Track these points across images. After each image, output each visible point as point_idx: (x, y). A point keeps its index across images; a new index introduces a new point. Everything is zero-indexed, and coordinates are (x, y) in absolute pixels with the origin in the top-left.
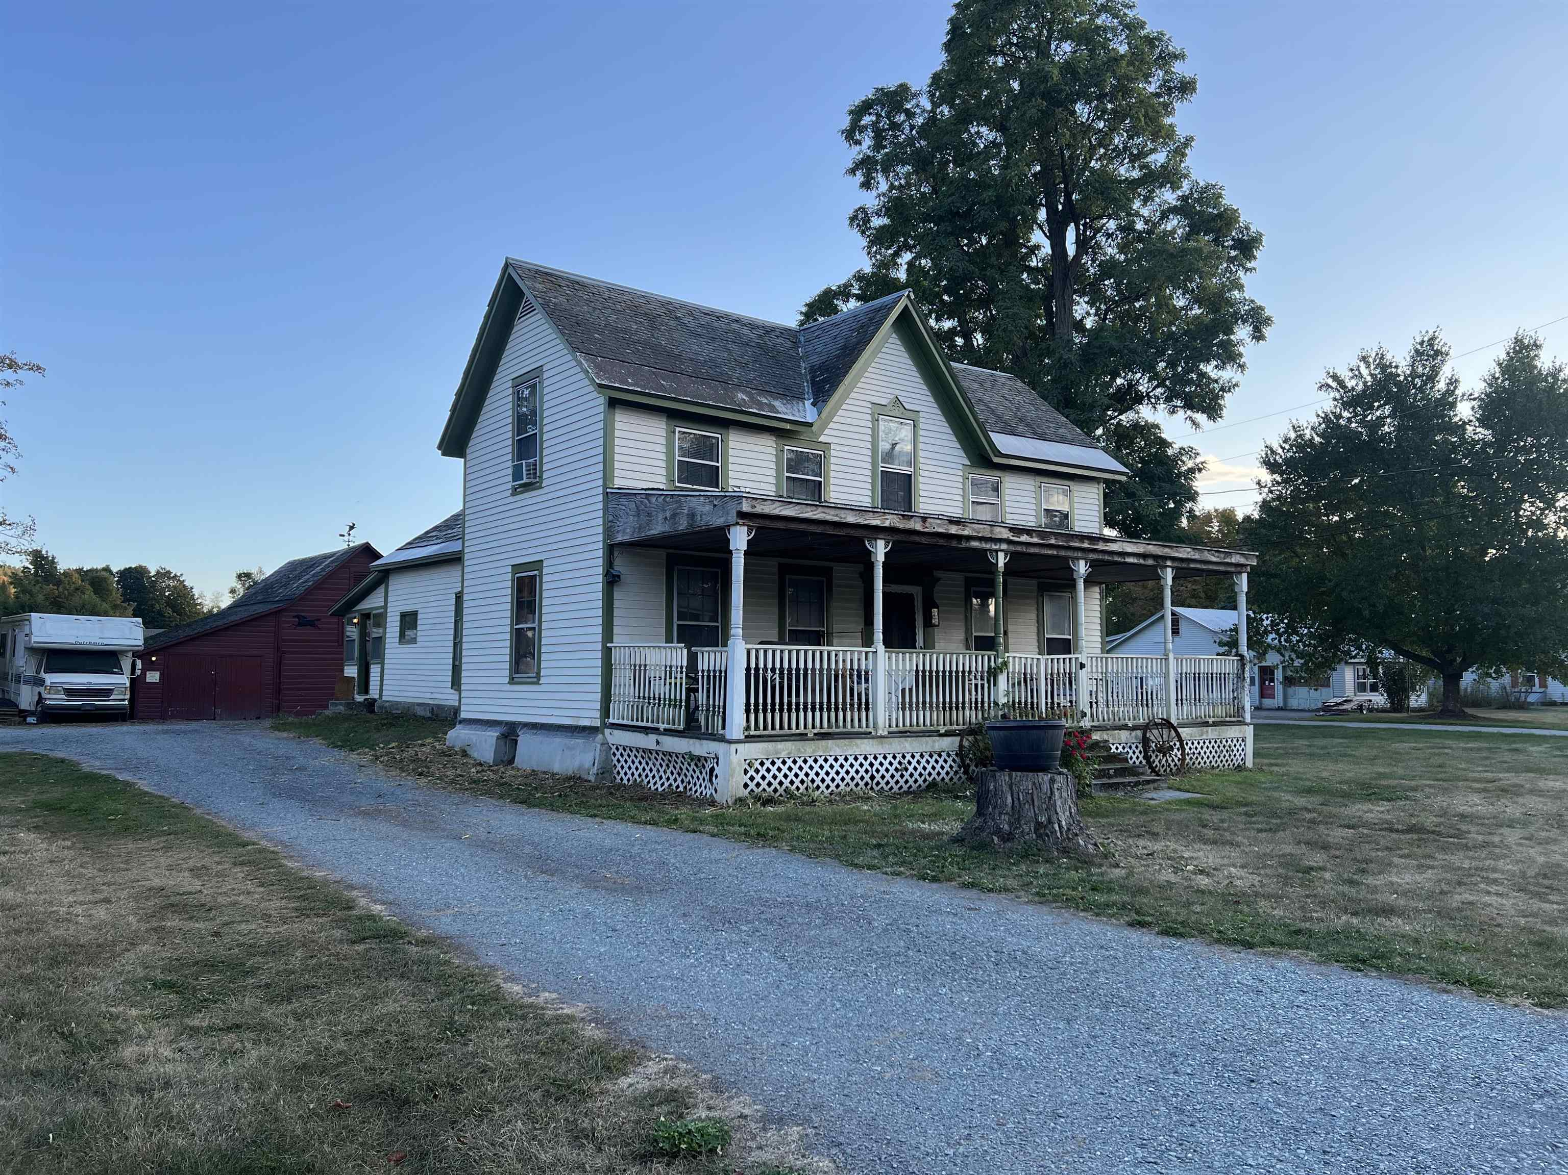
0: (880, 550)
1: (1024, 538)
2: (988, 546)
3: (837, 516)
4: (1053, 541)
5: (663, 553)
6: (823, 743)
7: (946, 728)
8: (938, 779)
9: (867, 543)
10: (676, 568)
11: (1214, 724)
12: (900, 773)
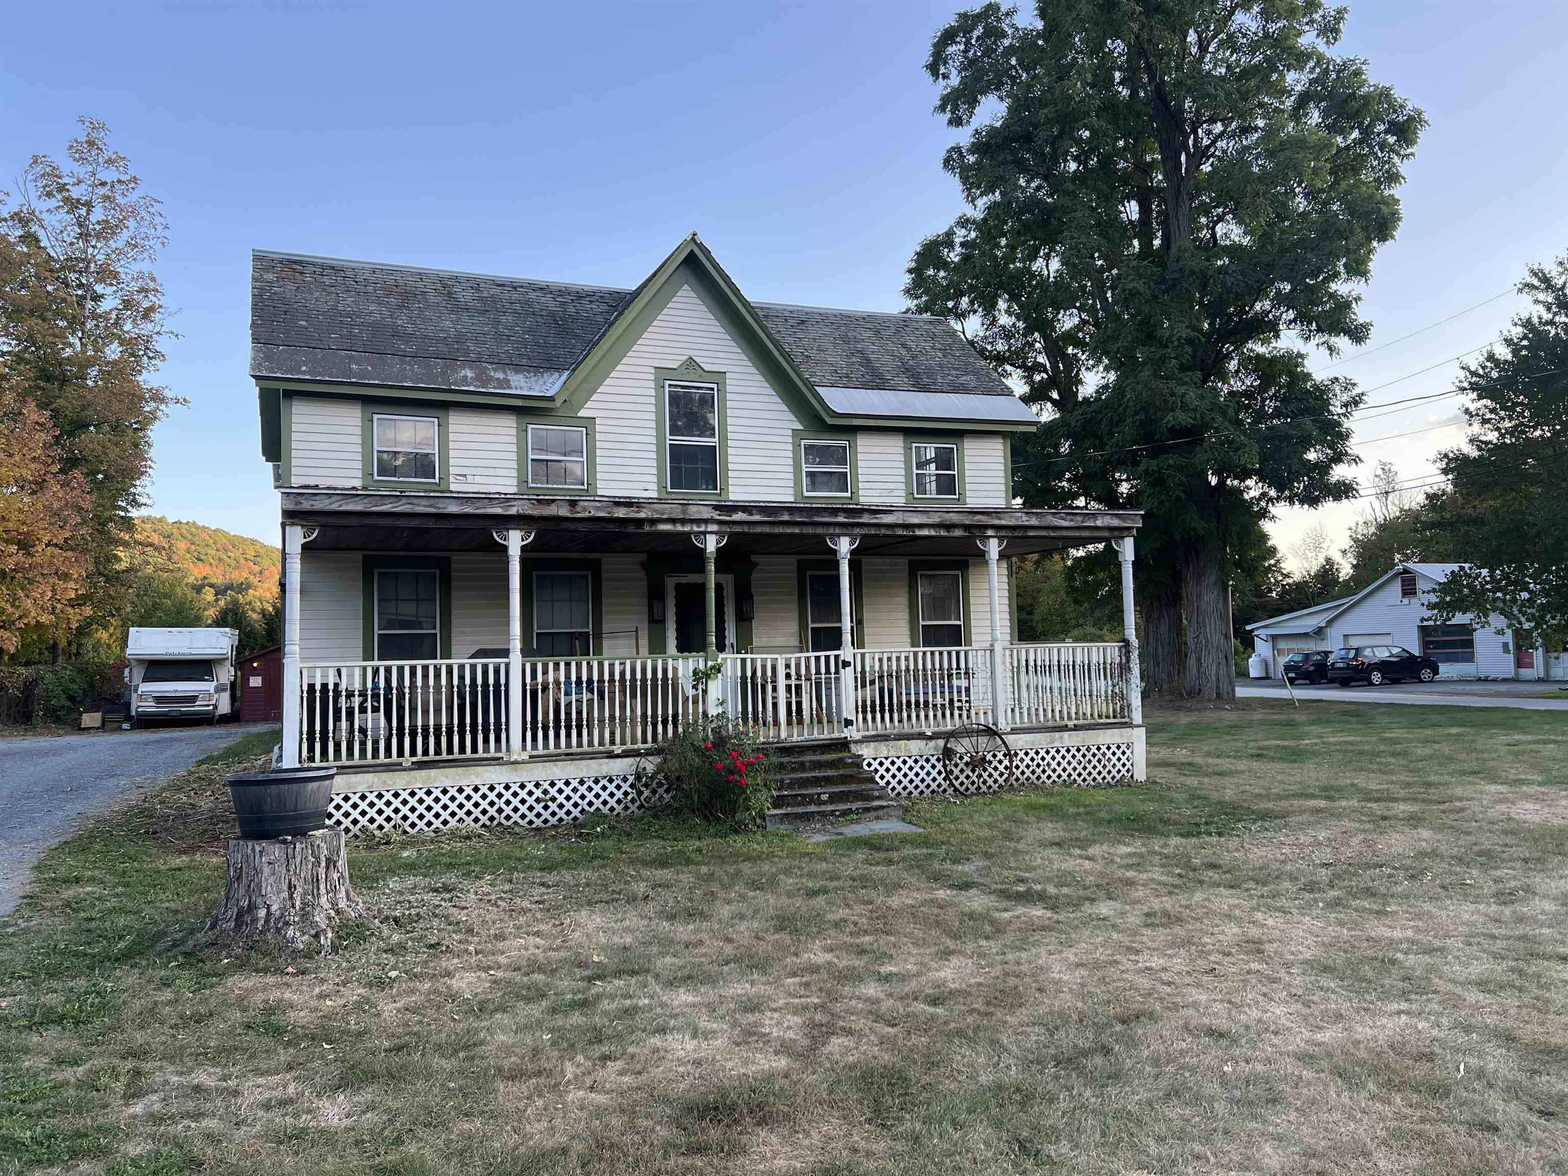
0: (515, 541)
1: (739, 516)
2: (687, 528)
3: (431, 506)
4: (786, 517)
5: (359, 556)
6: (423, 773)
7: (624, 747)
8: (605, 810)
9: (495, 535)
10: (376, 571)
11: (1076, 728)
12: (542, 804)
